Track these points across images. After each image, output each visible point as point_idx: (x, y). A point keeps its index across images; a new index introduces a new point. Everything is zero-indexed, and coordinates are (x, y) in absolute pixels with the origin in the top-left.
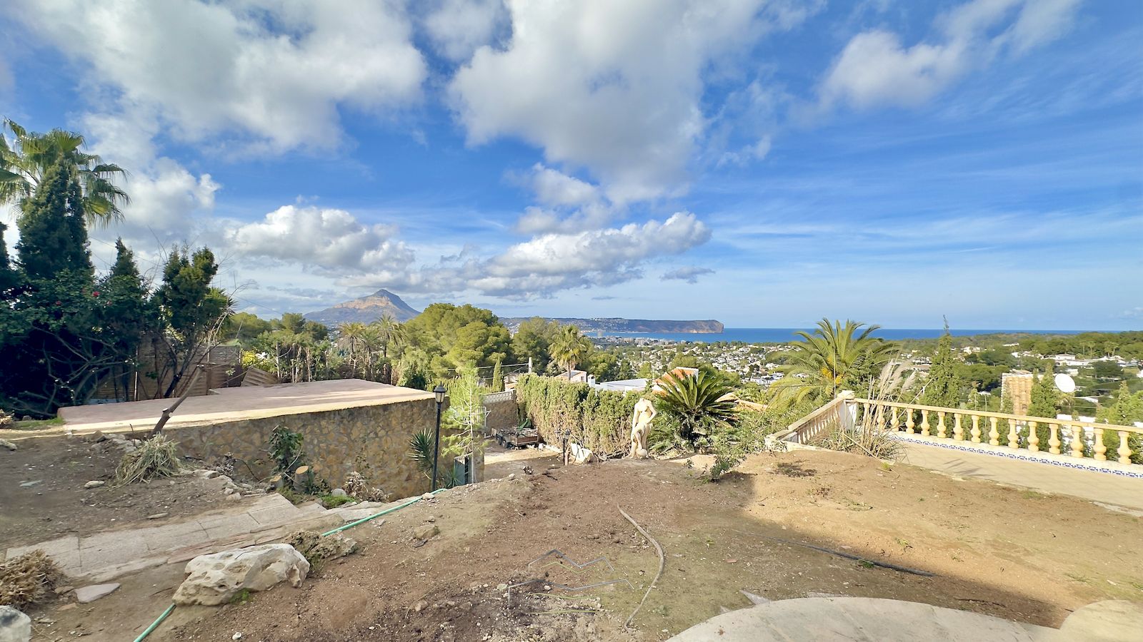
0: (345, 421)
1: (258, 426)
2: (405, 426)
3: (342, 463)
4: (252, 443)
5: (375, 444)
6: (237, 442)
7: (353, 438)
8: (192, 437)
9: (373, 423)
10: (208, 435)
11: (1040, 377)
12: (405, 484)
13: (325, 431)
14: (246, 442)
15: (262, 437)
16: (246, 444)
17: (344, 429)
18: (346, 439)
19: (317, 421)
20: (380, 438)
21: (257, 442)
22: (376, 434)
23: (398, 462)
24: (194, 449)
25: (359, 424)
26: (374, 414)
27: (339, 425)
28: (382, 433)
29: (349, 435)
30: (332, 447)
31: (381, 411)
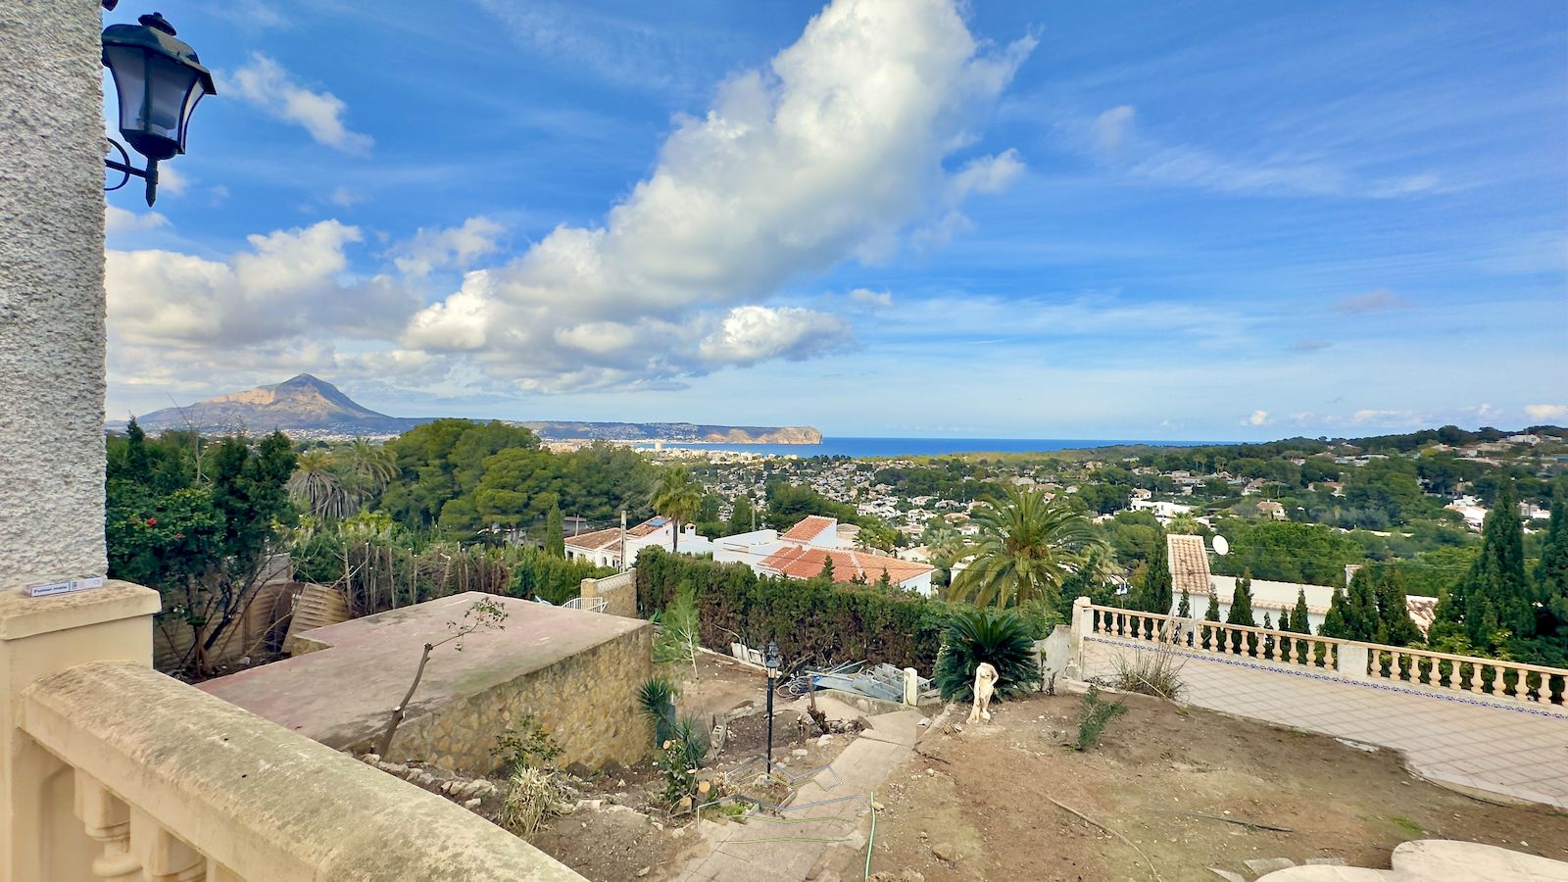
0: (558, 679)
1: (476, 705)
2: (612, 669)
3: (554, 730)
4: (470, 727)
5: (586, 699)
6: (456, 729)
7: (564, 697)
8: (413, 735)
9: (583, 673)
10: (427, 728)
11: (1241, 580)
12: (613, 741)
13: (539, 695)
14: (464, 727)
15: (480, 717)
16: (465, 730)
17: (557, 688)
18: (558, 700)
19: (530, 684)
20: (590, 690)
21: (475, 725)
22: (586, 686)
23: (606, 716)
24: (415, 749)
25: (570, 678)
26: (584, 662)
27: (551, 684)
28: (591, 684)
29: (560, 694)
30: (545, 713)
31: (590, 657)
